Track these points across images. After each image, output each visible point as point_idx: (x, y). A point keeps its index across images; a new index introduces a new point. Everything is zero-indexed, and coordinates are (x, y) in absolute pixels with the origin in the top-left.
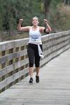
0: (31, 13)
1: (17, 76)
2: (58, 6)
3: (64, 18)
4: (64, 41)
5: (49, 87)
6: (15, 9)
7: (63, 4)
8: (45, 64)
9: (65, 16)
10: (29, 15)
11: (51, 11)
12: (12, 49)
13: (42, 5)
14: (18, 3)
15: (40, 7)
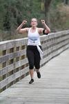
0: (31, 13)
1: (18, 75)
2: (58, 6)
3: (64, 18)
4: (64, 41)
5: (50, 86)
6: (16, 9)
7: (63, 4)
8: (45, 64)
9: (65, 16)
10: (29, 14)
11: (52, 11)
12: (13, 49)
13: (43, 5)
14: (19, 3)
15: (40, 7)
